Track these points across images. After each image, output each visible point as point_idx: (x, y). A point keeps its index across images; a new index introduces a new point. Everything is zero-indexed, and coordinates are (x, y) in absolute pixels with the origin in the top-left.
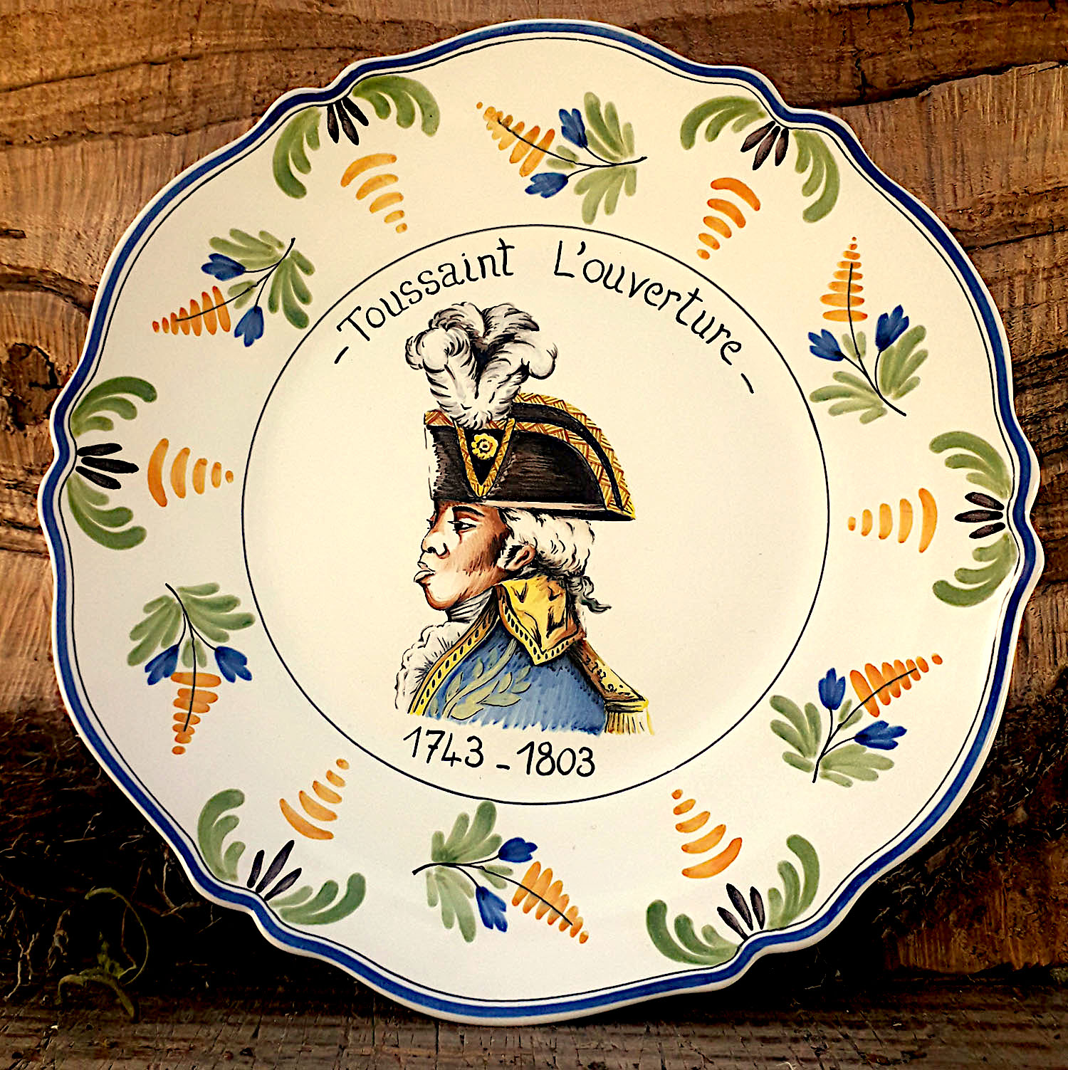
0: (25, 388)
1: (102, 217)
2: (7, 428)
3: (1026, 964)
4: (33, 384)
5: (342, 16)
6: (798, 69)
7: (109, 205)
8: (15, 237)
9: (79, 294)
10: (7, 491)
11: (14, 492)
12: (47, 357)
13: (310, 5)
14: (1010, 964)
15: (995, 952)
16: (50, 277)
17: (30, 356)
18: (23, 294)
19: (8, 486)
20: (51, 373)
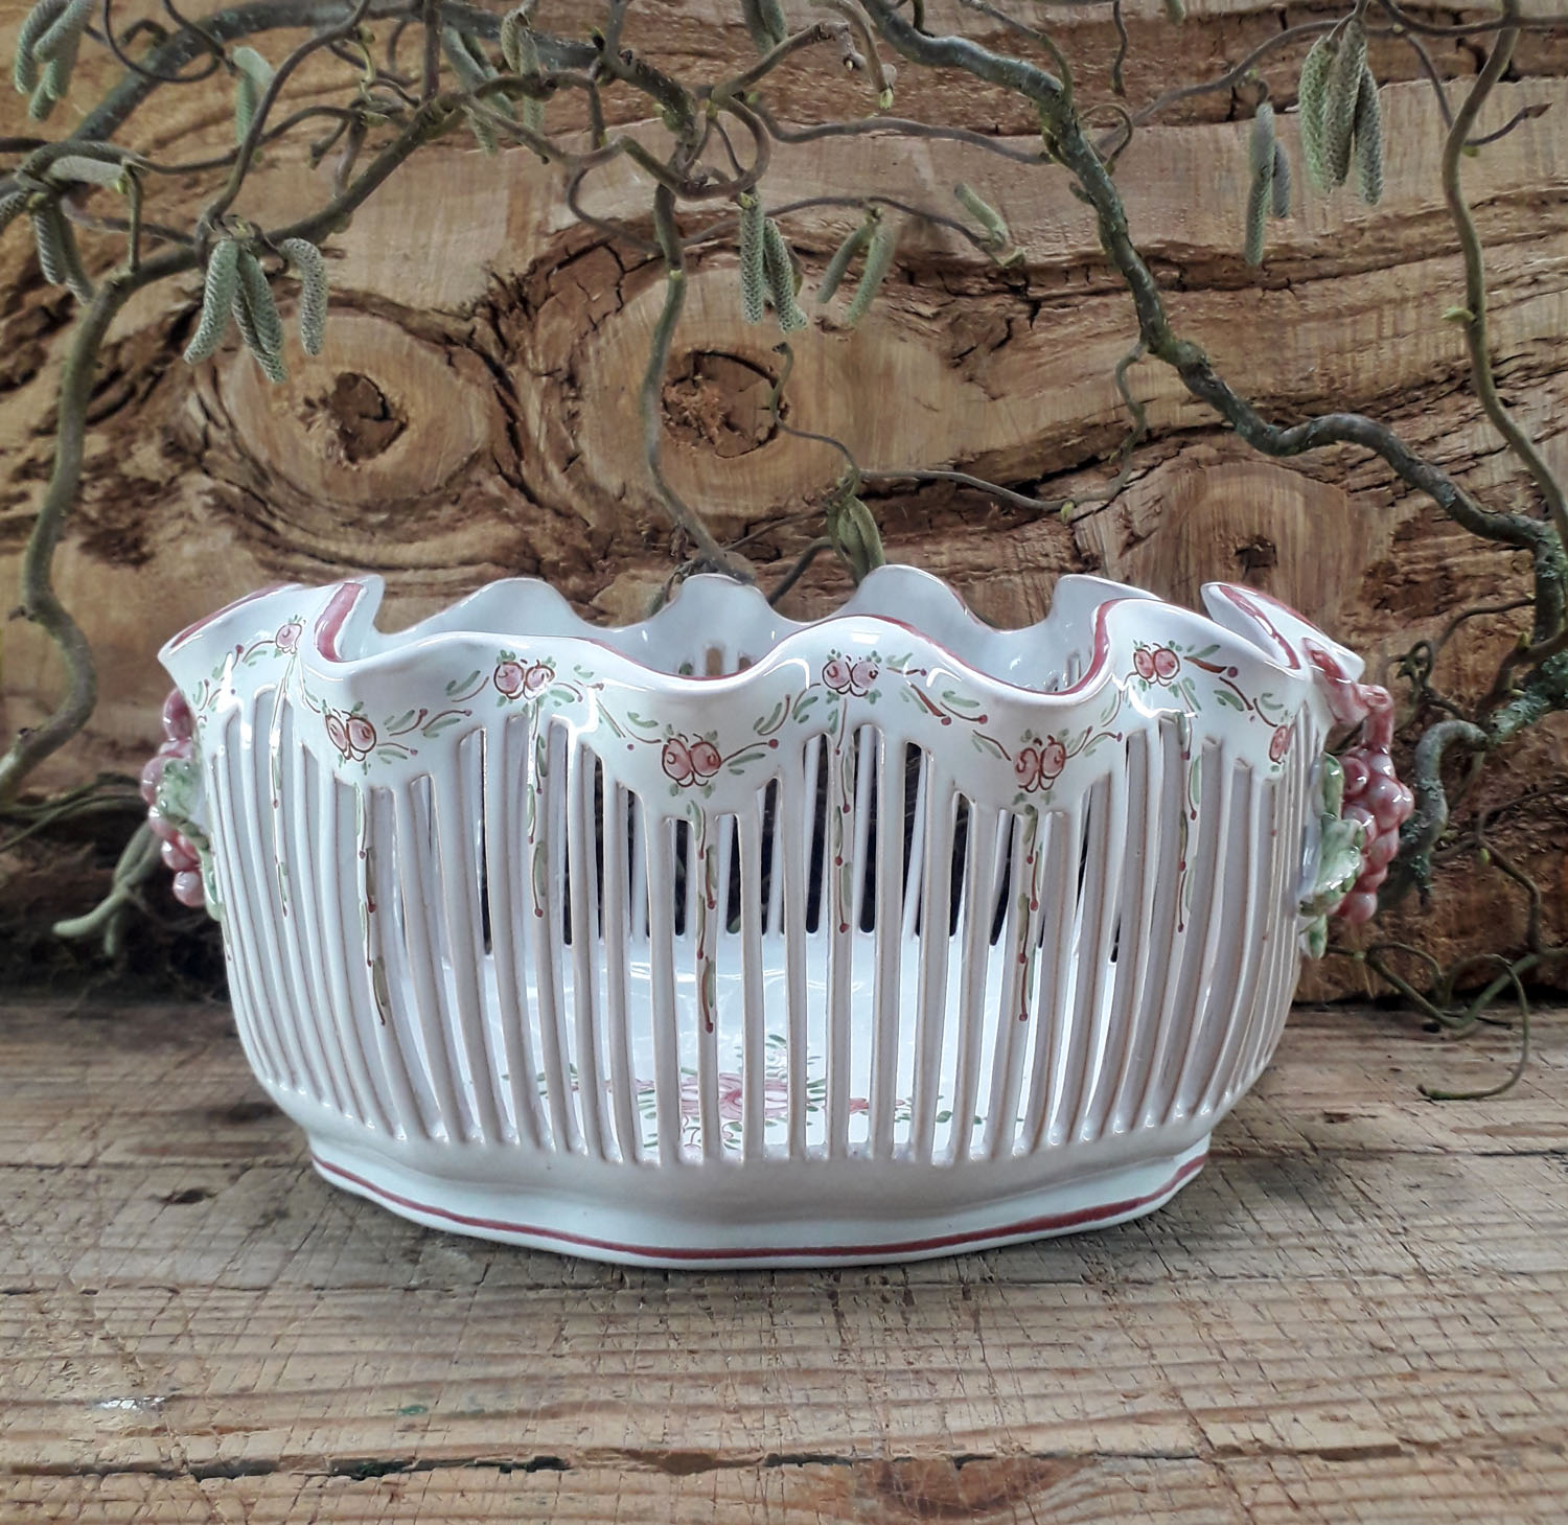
0: (356, 420)
1: (430, 238)
2: (339, 462)
3: (1381, 992)
4: (363, 416)
5: (683, 18)
6: (1165, 82)
7: (437, 224)
8: (337, 257)
9: (408, 320)
10: (342, 529)
11: (350, 529)
12: (377, 387)
13: (649, 6)
14: (1365, 992)
15: (1350, 981)
16: (375, 300)
17: (359, 387)
18: (348, 318)
19: (344, 525)
20: (383, 404)
